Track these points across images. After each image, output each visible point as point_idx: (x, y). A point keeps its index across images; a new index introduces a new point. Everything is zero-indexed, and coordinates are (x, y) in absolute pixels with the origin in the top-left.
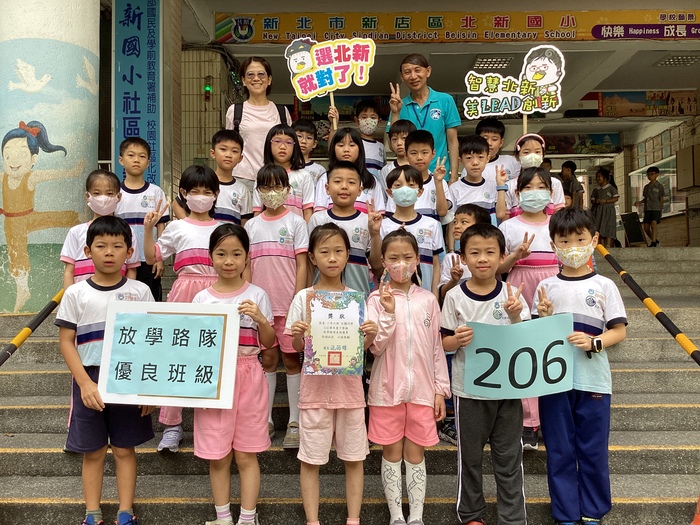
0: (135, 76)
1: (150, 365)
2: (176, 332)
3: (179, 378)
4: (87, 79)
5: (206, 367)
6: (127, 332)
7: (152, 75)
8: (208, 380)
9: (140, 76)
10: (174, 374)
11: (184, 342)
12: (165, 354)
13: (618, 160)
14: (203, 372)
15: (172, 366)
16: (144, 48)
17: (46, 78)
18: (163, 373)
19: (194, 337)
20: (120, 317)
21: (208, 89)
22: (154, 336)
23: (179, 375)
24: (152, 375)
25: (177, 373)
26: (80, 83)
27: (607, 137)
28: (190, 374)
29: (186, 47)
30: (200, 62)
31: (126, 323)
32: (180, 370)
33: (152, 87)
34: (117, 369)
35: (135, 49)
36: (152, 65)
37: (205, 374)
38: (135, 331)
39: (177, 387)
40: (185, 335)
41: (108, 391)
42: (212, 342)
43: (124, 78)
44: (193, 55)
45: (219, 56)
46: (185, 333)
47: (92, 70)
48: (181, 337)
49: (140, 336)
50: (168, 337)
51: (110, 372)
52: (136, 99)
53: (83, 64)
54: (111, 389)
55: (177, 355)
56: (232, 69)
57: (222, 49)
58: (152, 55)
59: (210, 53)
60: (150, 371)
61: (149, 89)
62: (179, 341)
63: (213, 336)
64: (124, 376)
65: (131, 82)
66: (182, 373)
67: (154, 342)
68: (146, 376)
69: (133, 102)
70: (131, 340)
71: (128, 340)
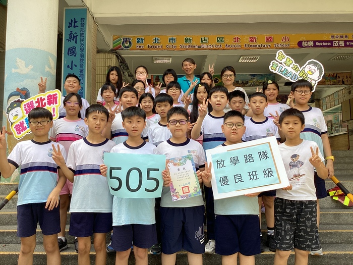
1: (237, 175)
2: (246, 156)
3: (255, 178)
6: (220, 162)
8: (271, 175)
11: (251, 160)
12: (244, 168)
14: (267, 172)
17: (31, 67)
18: (245, 177)
19: (256, 156)
22: (235, 161)
24: (240, 180)
25: (253, 175)
26: (47, 69)
28: (260, 175)
31: (218, 158)
38: (223, 161)
39: (255, 183)
40: (251, 157)
41: (219, 193)
42: (266, 157)
46: (250, 156)
48: (249, 158)
49: (227, 162)
50: (242, 159)
51: (217, 183)
54: (220, 191)
55: (250, 167)
60: (238, 178)
62: (248, 160)
63: (266, 154)
64: (225, 183)
67: (235, 163)
68: (237, 181)
70: (223, 165)
71: (221, 166)
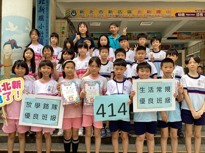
0: (42, 27)
1: (36, 114)
2: (45, 105)
3: (45, 119)
4: (28, 27)
5: (54, 116)
6: (29, 104)
7: (47, 26)
8: (55, 120)
9: (44, 27)
10: (44, 118)
11: (47, 108)
12: (41, 111)
13: (183, 52)
14: (53, 117)
15: (43, 115)
16: (45, 19)
17: (17, 27)
18: (40, 117)
19: (50, 106)
20: (26, 99)
21: (63, 30)
22: (38, 105)
23: (45, 118)
24: (37, 117)
26: (27, 28)
27: (180, 45)
28: (49, 118)
29: (57, 18)
30: (61, 23)
31: (28, 101)
32: (46, 116)
33: (47, 30)
34: (25, 115)
35: (42, 19)
36: (47, 23)
37: (53, 118)
38: (31, 103)
39: (44, 122)
41: (23, 121)
42: (56, 108)
43: (39, 27)
44: (59, 21)
45: (67, 21)
46: (47, 105)
47: (30, 25)
49: (33, 105)
50: (42, 106)
51: (23, 116)
52: (42, 33)
53: (27, 23)
55: (45, 112)
56: (70, 25)
57: (68, 19)
58: (47, 21)
59: (64, 20)
61: (46, 30)
62: (45, 107)
64: (28, 117)
65: (41, 28)
66: (46, 117)
67: (37, 107)
68: (35, 117)
69: (41, 34)
70: (30, 106)
71: (29, 106)
